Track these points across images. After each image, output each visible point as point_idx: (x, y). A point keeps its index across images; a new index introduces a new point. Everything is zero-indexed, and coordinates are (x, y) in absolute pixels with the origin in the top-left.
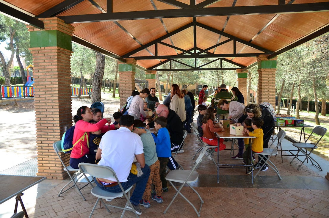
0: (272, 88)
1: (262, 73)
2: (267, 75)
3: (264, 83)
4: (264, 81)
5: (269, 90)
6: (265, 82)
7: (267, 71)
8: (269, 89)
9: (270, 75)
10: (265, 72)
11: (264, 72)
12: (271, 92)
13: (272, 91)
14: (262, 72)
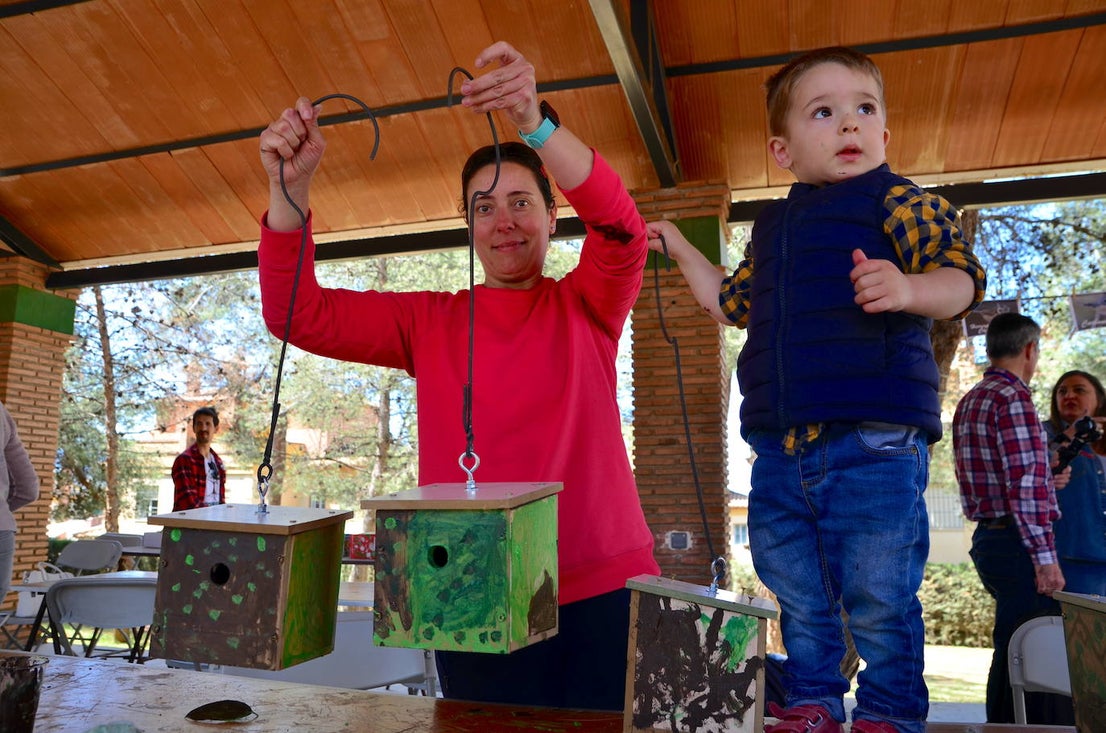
0: (47, 423)
1: (11, 343)
2: (31, 359)
3: (16, 393)
4: (15, 382)
5: (32, 428)
6: (21, 386)
7: (35, 341)
8: (34, 424)
9: (45, 362)
10: (26, 343)
11: (20, 341)
12: (43, 439)
13: (46, 436)
14: (14, 340)
